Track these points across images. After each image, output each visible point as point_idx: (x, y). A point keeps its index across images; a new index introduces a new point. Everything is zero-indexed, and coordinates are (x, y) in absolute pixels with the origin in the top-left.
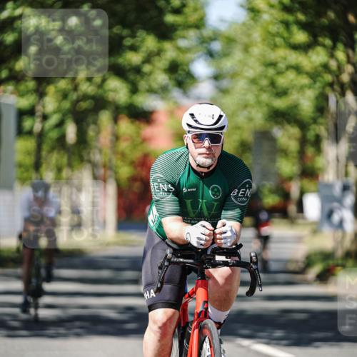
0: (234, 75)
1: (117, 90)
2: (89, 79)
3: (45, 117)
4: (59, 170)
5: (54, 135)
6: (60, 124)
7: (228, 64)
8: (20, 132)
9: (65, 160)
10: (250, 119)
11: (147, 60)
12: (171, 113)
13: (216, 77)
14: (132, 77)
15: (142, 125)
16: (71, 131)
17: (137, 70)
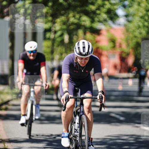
0: (134, 15)
1: (86, 21)
2: (74, 16)
3: (55, 32)
4: (61, 54)
5: (59, 39)
6: (62, 35)
7: (131, 10)
8: (45, 38)
9: (64, 50)
10: (141, 33)
11: (98, 9)
12: (108, 31)
13: (127, 16)
14: (92, 15)
15: (96, 36)
16: (66, 38)
17: (94, 12)
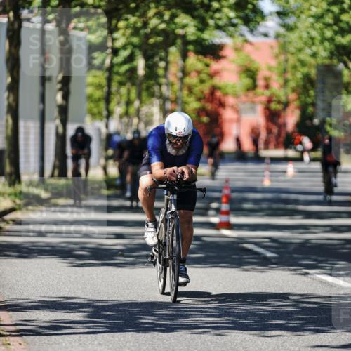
1: (187, 25)
2: (159, 15)
4: (129, 103)
5: (125, 68)
6: (131, 58)
9: (133, 95)
10: (314, 55)
12: (237, 49)
13: (281, 14)
14: (201, 12)
15: (207, 60)
16: (140, 64)
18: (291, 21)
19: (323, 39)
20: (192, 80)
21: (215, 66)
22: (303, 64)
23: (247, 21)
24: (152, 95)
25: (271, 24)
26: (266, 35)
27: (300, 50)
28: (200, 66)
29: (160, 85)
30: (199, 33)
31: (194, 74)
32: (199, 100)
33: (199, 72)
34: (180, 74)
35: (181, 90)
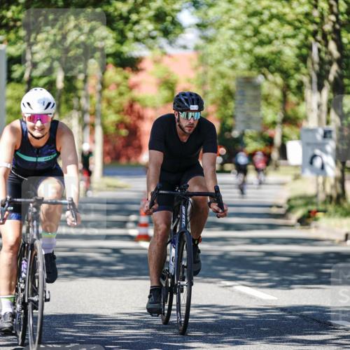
5: (44, 81)
10: (234, 67)
13: (200, 26)
14: (120, 25)
17: (126, 20)
18: (210, 32)
19: (243, 51)
20: (111, 93)
21: (134, 78)
22: (223, 76)
23: (166, 33)
24: (71, 108)
25: (190, 37)
26: (185, 47)
27: (219, 62)
28: (118, 78)
29: (79, 98)
30: (118, 46)
31: (113, 86)
32: (118, 112)
33: (118, 85)
34: (99, 87)
35: (100, 102)
